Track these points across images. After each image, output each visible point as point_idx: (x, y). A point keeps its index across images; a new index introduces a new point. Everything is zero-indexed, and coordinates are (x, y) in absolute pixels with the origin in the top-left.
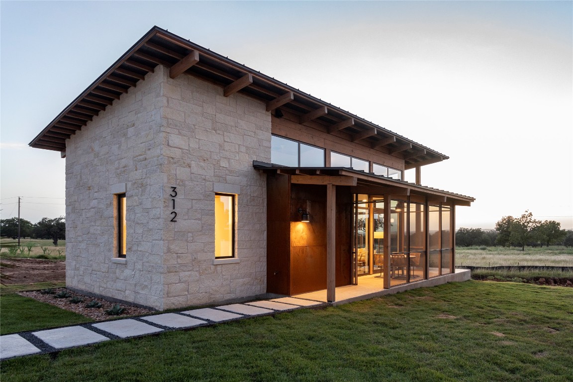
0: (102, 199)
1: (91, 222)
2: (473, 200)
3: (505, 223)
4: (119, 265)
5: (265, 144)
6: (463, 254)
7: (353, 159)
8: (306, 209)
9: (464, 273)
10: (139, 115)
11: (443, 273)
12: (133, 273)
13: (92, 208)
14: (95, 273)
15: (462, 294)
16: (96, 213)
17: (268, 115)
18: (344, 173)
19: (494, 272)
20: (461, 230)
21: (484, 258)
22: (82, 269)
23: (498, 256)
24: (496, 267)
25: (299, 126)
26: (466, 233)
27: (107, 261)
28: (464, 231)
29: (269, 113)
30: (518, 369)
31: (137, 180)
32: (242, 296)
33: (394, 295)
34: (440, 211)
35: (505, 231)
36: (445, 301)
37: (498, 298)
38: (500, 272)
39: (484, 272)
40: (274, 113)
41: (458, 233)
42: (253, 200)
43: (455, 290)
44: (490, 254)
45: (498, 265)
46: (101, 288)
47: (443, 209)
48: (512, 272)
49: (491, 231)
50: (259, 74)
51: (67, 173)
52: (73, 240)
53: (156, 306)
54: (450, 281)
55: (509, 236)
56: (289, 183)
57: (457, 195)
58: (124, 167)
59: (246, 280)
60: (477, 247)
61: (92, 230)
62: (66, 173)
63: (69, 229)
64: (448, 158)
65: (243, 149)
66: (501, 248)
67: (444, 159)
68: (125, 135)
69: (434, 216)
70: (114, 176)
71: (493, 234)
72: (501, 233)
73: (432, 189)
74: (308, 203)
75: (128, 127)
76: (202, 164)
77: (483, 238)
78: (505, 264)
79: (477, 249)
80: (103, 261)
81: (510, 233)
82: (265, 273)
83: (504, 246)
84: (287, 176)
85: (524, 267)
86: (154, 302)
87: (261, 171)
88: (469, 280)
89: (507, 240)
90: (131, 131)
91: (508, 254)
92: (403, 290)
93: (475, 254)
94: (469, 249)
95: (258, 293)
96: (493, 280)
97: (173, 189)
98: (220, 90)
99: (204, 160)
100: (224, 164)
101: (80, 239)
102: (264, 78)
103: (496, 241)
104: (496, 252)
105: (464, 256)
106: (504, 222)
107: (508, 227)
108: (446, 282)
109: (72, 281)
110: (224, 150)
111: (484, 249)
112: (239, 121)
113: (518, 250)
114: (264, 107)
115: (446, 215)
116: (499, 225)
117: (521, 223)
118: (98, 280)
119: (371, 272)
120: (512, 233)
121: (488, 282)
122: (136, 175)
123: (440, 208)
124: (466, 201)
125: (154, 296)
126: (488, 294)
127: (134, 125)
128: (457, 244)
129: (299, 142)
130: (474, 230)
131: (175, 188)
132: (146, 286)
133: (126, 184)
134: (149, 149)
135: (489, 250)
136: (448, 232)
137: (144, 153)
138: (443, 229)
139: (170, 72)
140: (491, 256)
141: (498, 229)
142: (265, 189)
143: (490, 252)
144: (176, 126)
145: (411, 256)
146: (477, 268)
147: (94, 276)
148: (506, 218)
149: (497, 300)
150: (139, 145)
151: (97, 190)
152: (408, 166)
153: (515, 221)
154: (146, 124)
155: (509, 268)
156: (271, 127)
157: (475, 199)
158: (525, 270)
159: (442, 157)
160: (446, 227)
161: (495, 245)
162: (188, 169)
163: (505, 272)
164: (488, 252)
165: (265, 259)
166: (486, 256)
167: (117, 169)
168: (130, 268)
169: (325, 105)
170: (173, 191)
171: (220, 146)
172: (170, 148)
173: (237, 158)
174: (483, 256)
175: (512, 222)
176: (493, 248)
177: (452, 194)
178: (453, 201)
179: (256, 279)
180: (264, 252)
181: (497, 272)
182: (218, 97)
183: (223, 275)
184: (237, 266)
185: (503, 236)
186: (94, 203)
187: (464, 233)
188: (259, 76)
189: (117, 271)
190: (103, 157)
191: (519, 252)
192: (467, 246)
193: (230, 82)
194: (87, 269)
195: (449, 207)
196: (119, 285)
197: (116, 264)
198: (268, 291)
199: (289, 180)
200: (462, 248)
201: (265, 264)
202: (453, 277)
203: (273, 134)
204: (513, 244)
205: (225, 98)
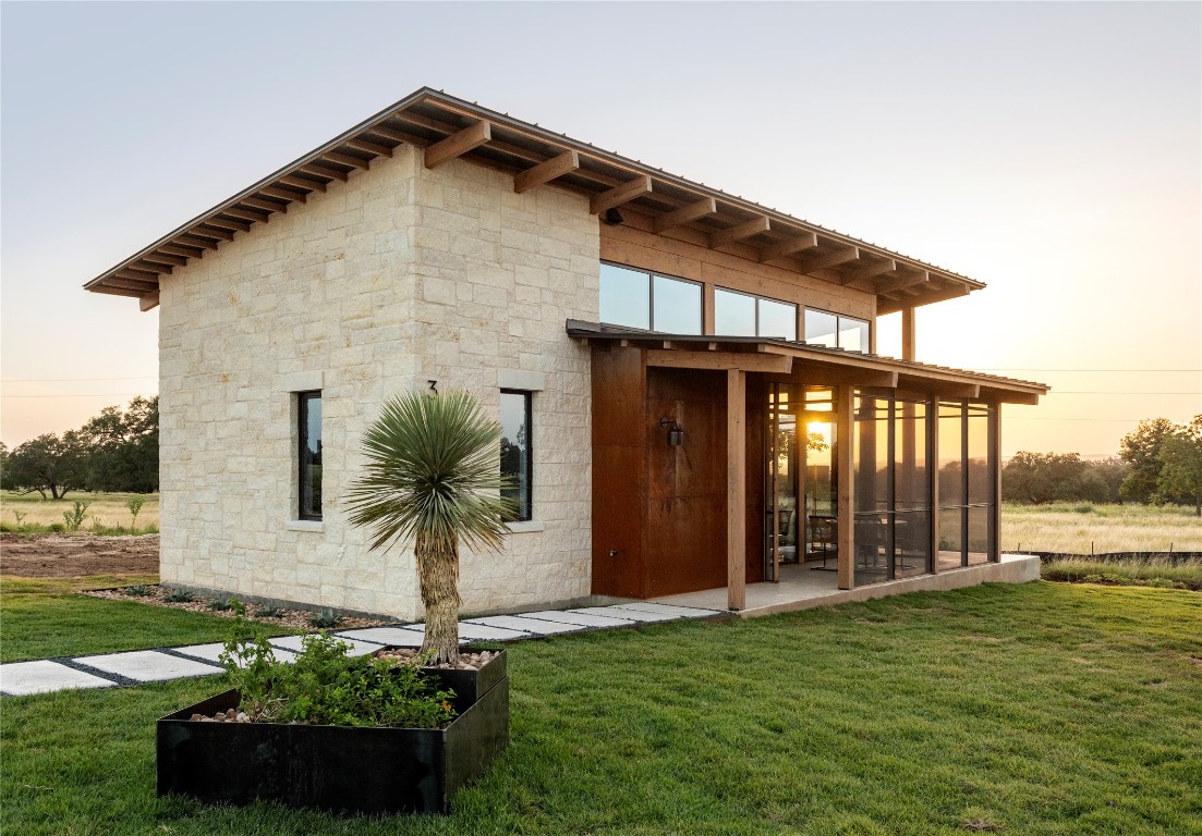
0: (261, 401)
1: (230, 448)
2: (1044, 389)
3: (1148, 440)
4: (304, 535)
5: (588, 283)
6: (1025, 524)
7: (761, 301)
8: (674, 418)
9: (1024, 564)
10: (355, 237)
11: (970, 561)
12: (342, 549)
13: (233, 419)
14: (242, 551)
15: (1018, 604)
16: (242, 430)
17: (594, 222)
18: (768, 349)
19: (1104, 566)
20: (1019, 459)
21: (1082, 533)
22: (205, 545)
23: (1121, 529)
24: (1112, 555)
25: (652, 239)
26: (1034, 468)
27: (272, 527)
28: (1028, 459)
29: (596, 218)
30: (1105, 696)
31: (350, 365)
32: (546, 600)
33: (862, 604)
34: (965, 417)
35: (1147, 462)
36: (977, 616)
37: (1101, 612)
38: (1120, 566)
39: (1079, 565)
40: (604, 218)
41: (1010, 467)
42: (568, 401)
43: (1001, 598)
44: (1102, 523)
45: (1118, 550)
46: (256, 583)
47: (970, 412)
48: (1154, 567)
49: (1111, 460)
50: (589, 149)
51: (162, 346)
52: (179, 485)
53: (399, 613)
54: (987, 580)
55: (1157, 474)
56: (642, 367)
57: (1004, 380)
58: (317, 340)
59: (555, 566)
60: (1070, 506)
61: (232, 465)
62: (160, 346)
63: (168, 462)
64: (981, 286)
65: (549, 297)
66: (1136, 507)
67: (972, 289)
68: (320, 275)
69: (948, 428)
70: (292, 355)
71: (1115, 469)
72: (1136, 468)
73: (946, 371)
74: (679, 406)
75: (327, 259)
76: (478, 332)
77: (1085, 480)
78: (1134, 547)
79: (1066, 511)
80: (263, 528)
81: (1161, 464)
82: (589, 554)
83: (1146, 503)
84: (637, 351)
85: (1186, 555)
86: (393, 606)
87: (585, 342)
88: (1035, 581)
89: (1153, 487)
90: (334, 268)
91: (1152, 524)
92: (882, 596)
93: (1058, 523)
94: (1042, 511)
95: (575, 595)
96: (1098, 582)
97: (431, 385)
98: (508, 179)
99: (482, 325)
100: (515, 329)
101: (199, 482)
102: (599, 155)
103: (1121, 490)
104: (1118, 519)
105: (1026, 528)
106: (1146, 435)
107: (1155, 451)
108: (980, 583)
109: (175, 570)
110: (515, 301)
111: (1085, 511)
112: (541, 240)
113: (1185, 514)
114: (587, 206)
115: (979, 425)
116: (1131, 444)
117: (1193, 439)
118: (248, 567)
119: (802, 559)
120: (1165, 468)
121: (1085, 585)
122: (352, 355)
123: (965, 409)
124: (1026, 394)
125: (393, 593)
126: (1078, 607)
127: (342, 256)
128: (1008, 498)
129: (652, 272)
130: (1057, 459)
131: (435, 382)
132: (374, 575)
133: (323, 374)
134: (381, 306)
135: (1100, 514)
136: (982, 462)
137: (367, 313)
138: (970, 457)
139: (425, 158)
140: (1103, 528)
141: (1127, 456)
142: (588, 378)
143: (1102, 518)
144: (435, 260)
145: (896, 522)
146: (1061, 556)
147: (239, 558)
148: (1149, 423)
149: (1096, 615)
150: (355, 297)
151: (245, 383)
152: (884, 306)
153: (1178, 431)
154: (374, 257)
155: (1146, 556)
156: (599, 248)
157: (1049, 388)
158: (1188, 562)
159: (967, 287)
160: (979, 451)
161: (1120, 501)
162: (454, 344)
163: (1134, 567)
164: (1096, 519)
165: (589, 525)
166: (1086, 528)
167: (298, 342)
168: (333, 540)
169: (712, 195)
170: (432, 388)
171: (509, 294)
172: (426, 305)
173: (538, 317)
174: (1080, 528)
175: (1169, 435)
176: (1112, 508)
177: (994, 379)
178: (994, 395)
179: (572, 565)
180: (586, 509)
181: (1113, 566)
182: (505, 194)
183: (513, 555)
184: (538, 537)
185: (1142, 476)
186: (239, 409)
187: (1028, 467)
188: (590, 152)
189: (300, 546)
190: (262, 316)
191: (1185, 519)
192: (1037, 503)
193: (530, 165)
194: (220, 544)
195: (986, 406)
196: (305, 575)
197: (296, 534)
198: (594, 592)
199: (642, 361)
200: (1022, 508)
201: (589, 534)
202: (995, 571)
203: (603, 261)
204: (1170, 498)
205: (517, 196)
